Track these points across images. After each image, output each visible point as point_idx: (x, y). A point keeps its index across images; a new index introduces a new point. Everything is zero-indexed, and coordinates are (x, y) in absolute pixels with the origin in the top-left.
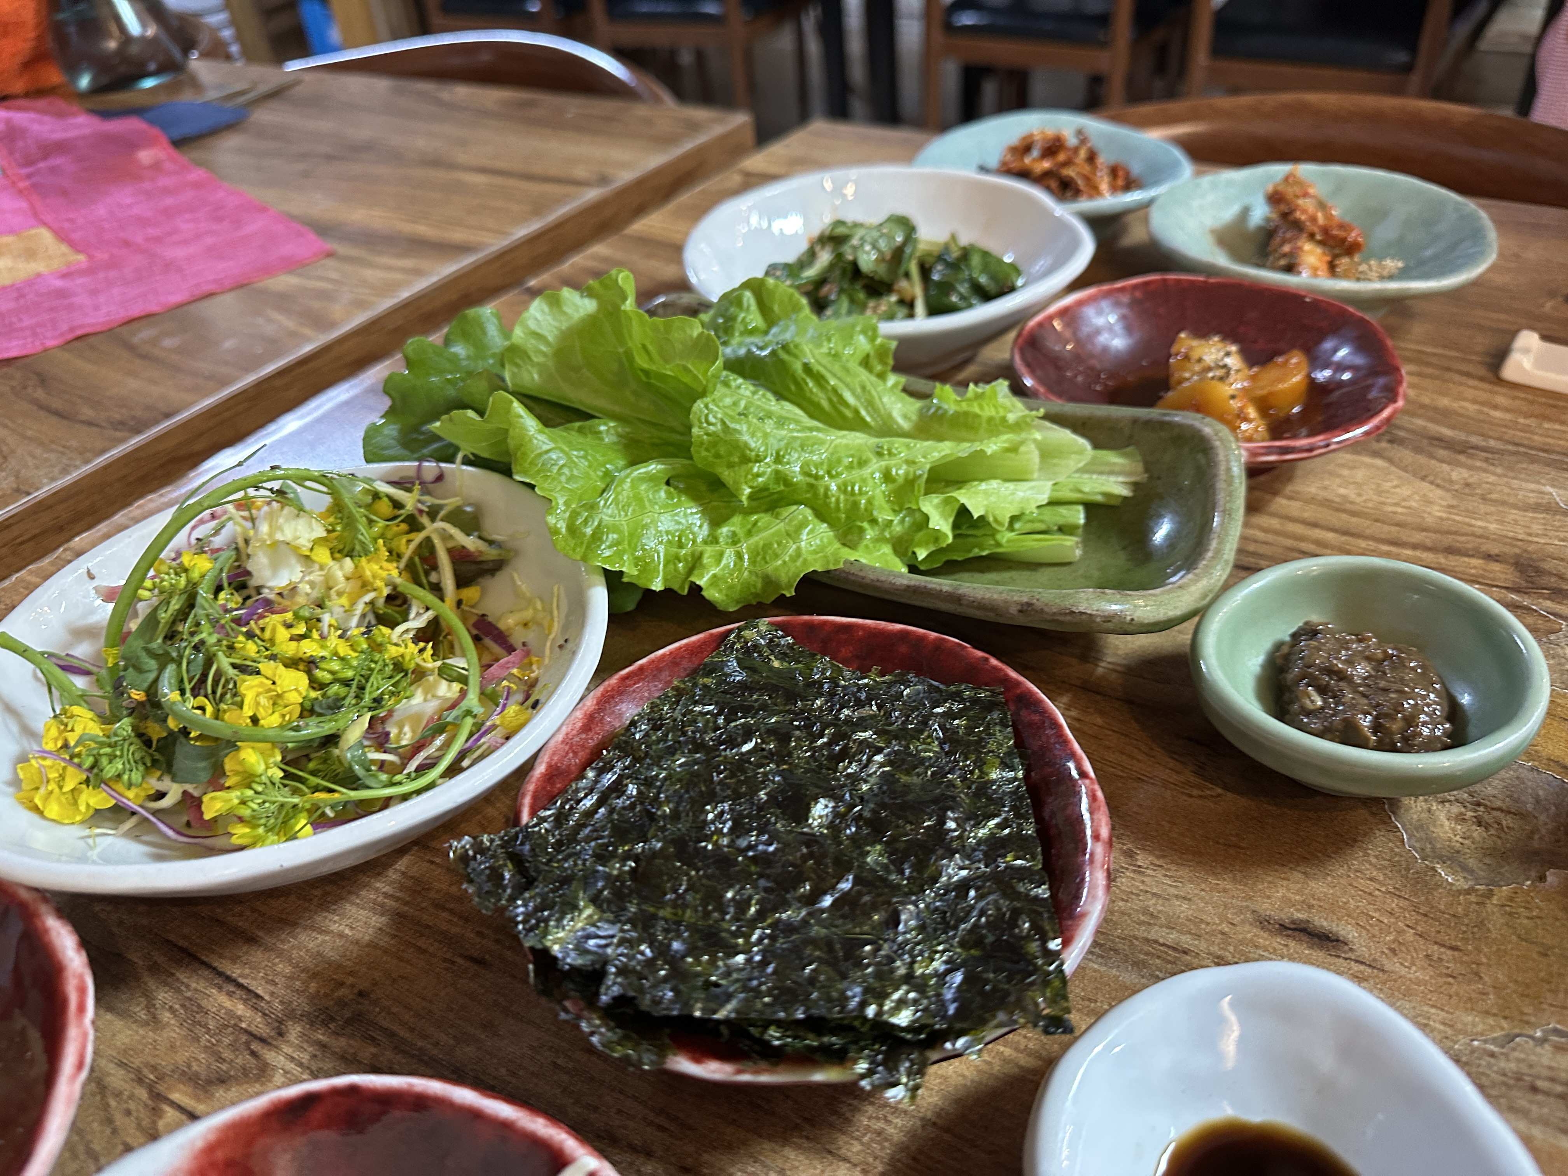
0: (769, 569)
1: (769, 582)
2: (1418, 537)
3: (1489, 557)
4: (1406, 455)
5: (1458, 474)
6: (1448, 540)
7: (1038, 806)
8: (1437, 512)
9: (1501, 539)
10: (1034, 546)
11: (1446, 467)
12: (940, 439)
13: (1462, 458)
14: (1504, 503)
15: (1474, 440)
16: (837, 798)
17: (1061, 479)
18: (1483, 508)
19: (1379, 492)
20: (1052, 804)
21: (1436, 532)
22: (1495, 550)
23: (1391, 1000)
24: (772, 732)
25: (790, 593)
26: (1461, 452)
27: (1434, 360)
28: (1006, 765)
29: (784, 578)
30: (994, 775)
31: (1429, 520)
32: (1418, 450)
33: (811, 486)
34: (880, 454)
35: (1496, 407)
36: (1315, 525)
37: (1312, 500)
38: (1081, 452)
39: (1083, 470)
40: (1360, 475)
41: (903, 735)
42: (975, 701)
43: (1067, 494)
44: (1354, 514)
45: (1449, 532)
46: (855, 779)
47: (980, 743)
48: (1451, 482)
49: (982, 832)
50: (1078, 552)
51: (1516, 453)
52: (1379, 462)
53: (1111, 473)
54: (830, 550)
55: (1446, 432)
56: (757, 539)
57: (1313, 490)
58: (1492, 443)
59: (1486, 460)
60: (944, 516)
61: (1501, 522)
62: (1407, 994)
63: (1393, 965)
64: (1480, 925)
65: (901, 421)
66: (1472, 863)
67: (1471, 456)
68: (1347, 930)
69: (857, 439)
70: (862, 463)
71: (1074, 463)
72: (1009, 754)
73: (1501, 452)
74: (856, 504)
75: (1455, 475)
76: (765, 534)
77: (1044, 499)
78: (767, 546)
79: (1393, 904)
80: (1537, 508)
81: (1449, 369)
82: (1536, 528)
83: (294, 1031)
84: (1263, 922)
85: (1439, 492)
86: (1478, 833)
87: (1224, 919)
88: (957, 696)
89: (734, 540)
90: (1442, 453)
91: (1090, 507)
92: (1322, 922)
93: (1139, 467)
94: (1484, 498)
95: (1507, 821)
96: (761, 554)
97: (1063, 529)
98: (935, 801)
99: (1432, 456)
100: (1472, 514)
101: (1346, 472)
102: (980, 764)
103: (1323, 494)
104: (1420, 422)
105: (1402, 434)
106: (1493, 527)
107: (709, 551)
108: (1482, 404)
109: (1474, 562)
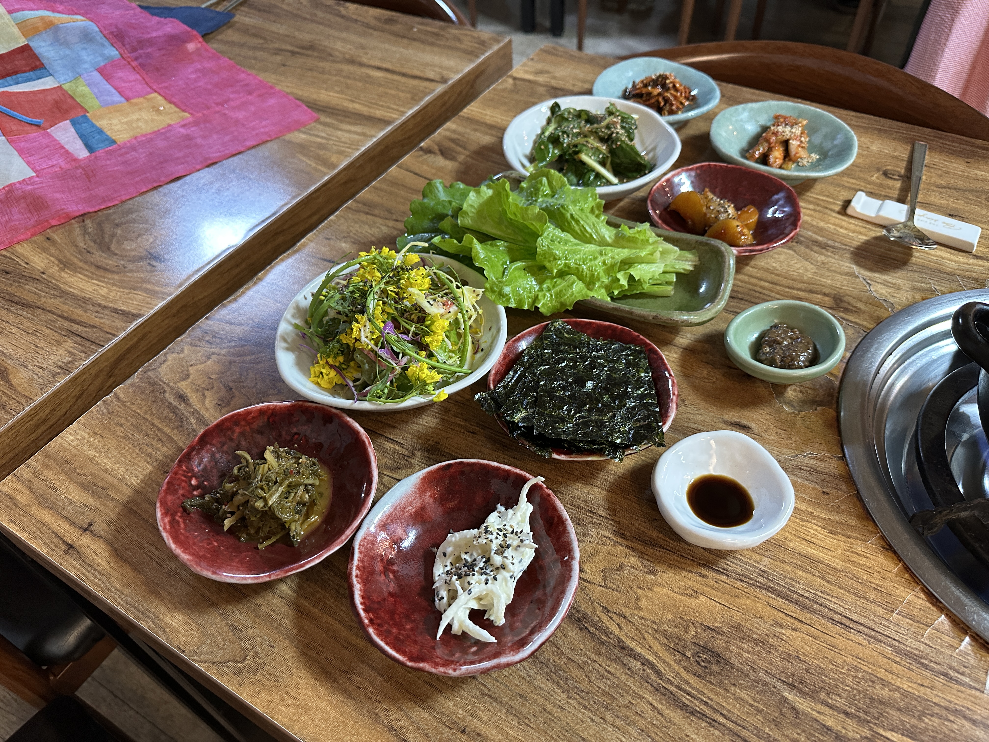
0: (563, 299)
1: (562, 304)
2: (800, 285)
3: (825, 295)
4: (801, 248)
5: (821, 258)
6: (811, 287)
7: (656, 385)
8: (809, 275)
9: (831, 287)
10: (657, 289)
11: (816, 255)
12: (624, 248)
13: (823, 251)
14: (835, 272)
15: (830, 243)
16: (594, 381)
17: (668, 263)
18: (827, 274)
19: (788, 266)
20: (660, 384)
21: (808, 283)
22: (827, 291)
23: (763, 445)
24: (571, 360)
25: (570, 308)
26: (824, 248)
27: (821, 203)
28: (646, 372)
29: (568, 303)
30: (642, 375)
31: (806, 279)
32: (807, 247)
33: (577, 268)
34: (601, 254)
35: (842, 227)
36: (761, 279)
37: (762, 269)
38: (676, 252)
39: (676, 259)
40: (782, 257)
41: (612, 361)
42: (635, 350)
43: (670, 269)
44: (777, 275)
45: (812, 284)
46: (599, 375)
47: (638, 364)
48: (817, 262)
49: (639, 392)
50: (672, 292)
51: (845, 249)
52: (791, 252)
53: (686, 261)
54: (584, 292)
55: (820, 238)
56: (558, 289)
57: (763, 264)
58: (837, 244)
59: (832, 252)
60: (625, 279)
61: (833, 280)
62: (768, 443)
63: (766, 435)
64: (794, 423)
65: (608, 239)
66: (795, 404)
67: (827, 250)
68: (753, 425)
69: (592, 248)
70: (595, 258)
71: (672, 256)
72: (647, 368)
73: (839, 249)
74: (593, 275)
75: (819, 259)
76: (560, 287)
77: (661, 271)
78: (561, 291)
79: (768, 417)
80: (847, 274)
81: (826, 208)
82: (845, 283)
83: (418, 454)
84: (725, 422)
85: (812, 266)
86: (800, 395)
87: (713, 421)
88: (629, 348)
89: (549, 290)
90: (816, 248)
91: (678, 274)
92: (744, 422)
93: (697, 259)
94: (828, 269)
95: (810, 391)
96: (559, 294)
97: (668, 283)
98: (624, 382)
99: (812, 250)
100: (822, 276)
101: (777, 256)
102: (638, 371)
103: (766, 266)
104: (810, 233)
105: (802, 239)
106: (829, 282)
107: (540, 294)
108: (836, 225)
109: (819, 296)
